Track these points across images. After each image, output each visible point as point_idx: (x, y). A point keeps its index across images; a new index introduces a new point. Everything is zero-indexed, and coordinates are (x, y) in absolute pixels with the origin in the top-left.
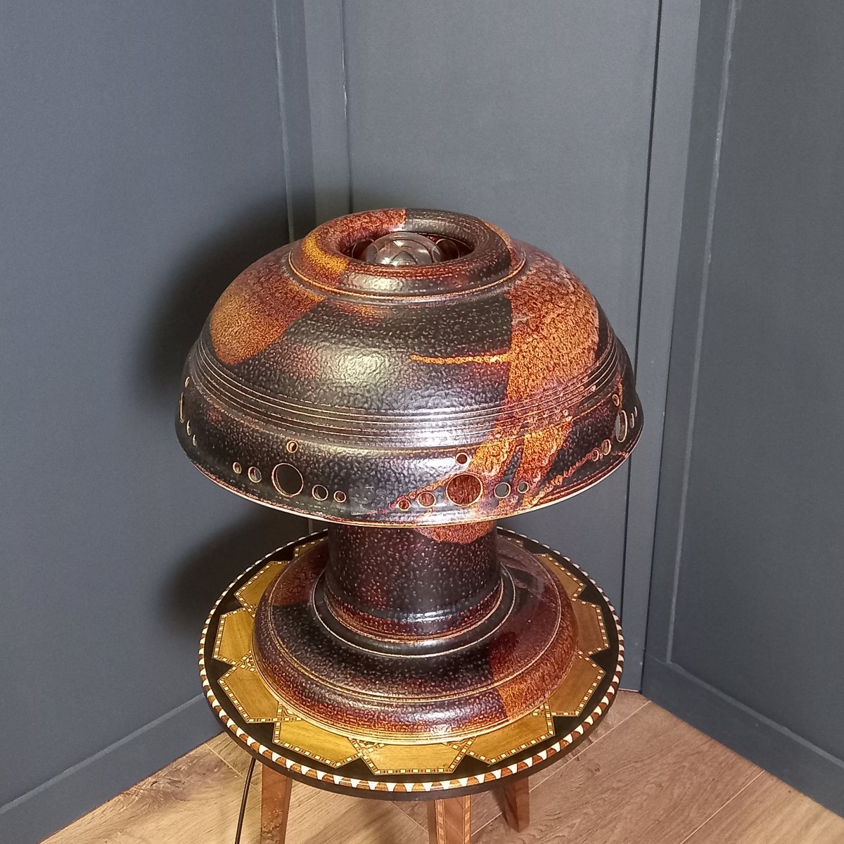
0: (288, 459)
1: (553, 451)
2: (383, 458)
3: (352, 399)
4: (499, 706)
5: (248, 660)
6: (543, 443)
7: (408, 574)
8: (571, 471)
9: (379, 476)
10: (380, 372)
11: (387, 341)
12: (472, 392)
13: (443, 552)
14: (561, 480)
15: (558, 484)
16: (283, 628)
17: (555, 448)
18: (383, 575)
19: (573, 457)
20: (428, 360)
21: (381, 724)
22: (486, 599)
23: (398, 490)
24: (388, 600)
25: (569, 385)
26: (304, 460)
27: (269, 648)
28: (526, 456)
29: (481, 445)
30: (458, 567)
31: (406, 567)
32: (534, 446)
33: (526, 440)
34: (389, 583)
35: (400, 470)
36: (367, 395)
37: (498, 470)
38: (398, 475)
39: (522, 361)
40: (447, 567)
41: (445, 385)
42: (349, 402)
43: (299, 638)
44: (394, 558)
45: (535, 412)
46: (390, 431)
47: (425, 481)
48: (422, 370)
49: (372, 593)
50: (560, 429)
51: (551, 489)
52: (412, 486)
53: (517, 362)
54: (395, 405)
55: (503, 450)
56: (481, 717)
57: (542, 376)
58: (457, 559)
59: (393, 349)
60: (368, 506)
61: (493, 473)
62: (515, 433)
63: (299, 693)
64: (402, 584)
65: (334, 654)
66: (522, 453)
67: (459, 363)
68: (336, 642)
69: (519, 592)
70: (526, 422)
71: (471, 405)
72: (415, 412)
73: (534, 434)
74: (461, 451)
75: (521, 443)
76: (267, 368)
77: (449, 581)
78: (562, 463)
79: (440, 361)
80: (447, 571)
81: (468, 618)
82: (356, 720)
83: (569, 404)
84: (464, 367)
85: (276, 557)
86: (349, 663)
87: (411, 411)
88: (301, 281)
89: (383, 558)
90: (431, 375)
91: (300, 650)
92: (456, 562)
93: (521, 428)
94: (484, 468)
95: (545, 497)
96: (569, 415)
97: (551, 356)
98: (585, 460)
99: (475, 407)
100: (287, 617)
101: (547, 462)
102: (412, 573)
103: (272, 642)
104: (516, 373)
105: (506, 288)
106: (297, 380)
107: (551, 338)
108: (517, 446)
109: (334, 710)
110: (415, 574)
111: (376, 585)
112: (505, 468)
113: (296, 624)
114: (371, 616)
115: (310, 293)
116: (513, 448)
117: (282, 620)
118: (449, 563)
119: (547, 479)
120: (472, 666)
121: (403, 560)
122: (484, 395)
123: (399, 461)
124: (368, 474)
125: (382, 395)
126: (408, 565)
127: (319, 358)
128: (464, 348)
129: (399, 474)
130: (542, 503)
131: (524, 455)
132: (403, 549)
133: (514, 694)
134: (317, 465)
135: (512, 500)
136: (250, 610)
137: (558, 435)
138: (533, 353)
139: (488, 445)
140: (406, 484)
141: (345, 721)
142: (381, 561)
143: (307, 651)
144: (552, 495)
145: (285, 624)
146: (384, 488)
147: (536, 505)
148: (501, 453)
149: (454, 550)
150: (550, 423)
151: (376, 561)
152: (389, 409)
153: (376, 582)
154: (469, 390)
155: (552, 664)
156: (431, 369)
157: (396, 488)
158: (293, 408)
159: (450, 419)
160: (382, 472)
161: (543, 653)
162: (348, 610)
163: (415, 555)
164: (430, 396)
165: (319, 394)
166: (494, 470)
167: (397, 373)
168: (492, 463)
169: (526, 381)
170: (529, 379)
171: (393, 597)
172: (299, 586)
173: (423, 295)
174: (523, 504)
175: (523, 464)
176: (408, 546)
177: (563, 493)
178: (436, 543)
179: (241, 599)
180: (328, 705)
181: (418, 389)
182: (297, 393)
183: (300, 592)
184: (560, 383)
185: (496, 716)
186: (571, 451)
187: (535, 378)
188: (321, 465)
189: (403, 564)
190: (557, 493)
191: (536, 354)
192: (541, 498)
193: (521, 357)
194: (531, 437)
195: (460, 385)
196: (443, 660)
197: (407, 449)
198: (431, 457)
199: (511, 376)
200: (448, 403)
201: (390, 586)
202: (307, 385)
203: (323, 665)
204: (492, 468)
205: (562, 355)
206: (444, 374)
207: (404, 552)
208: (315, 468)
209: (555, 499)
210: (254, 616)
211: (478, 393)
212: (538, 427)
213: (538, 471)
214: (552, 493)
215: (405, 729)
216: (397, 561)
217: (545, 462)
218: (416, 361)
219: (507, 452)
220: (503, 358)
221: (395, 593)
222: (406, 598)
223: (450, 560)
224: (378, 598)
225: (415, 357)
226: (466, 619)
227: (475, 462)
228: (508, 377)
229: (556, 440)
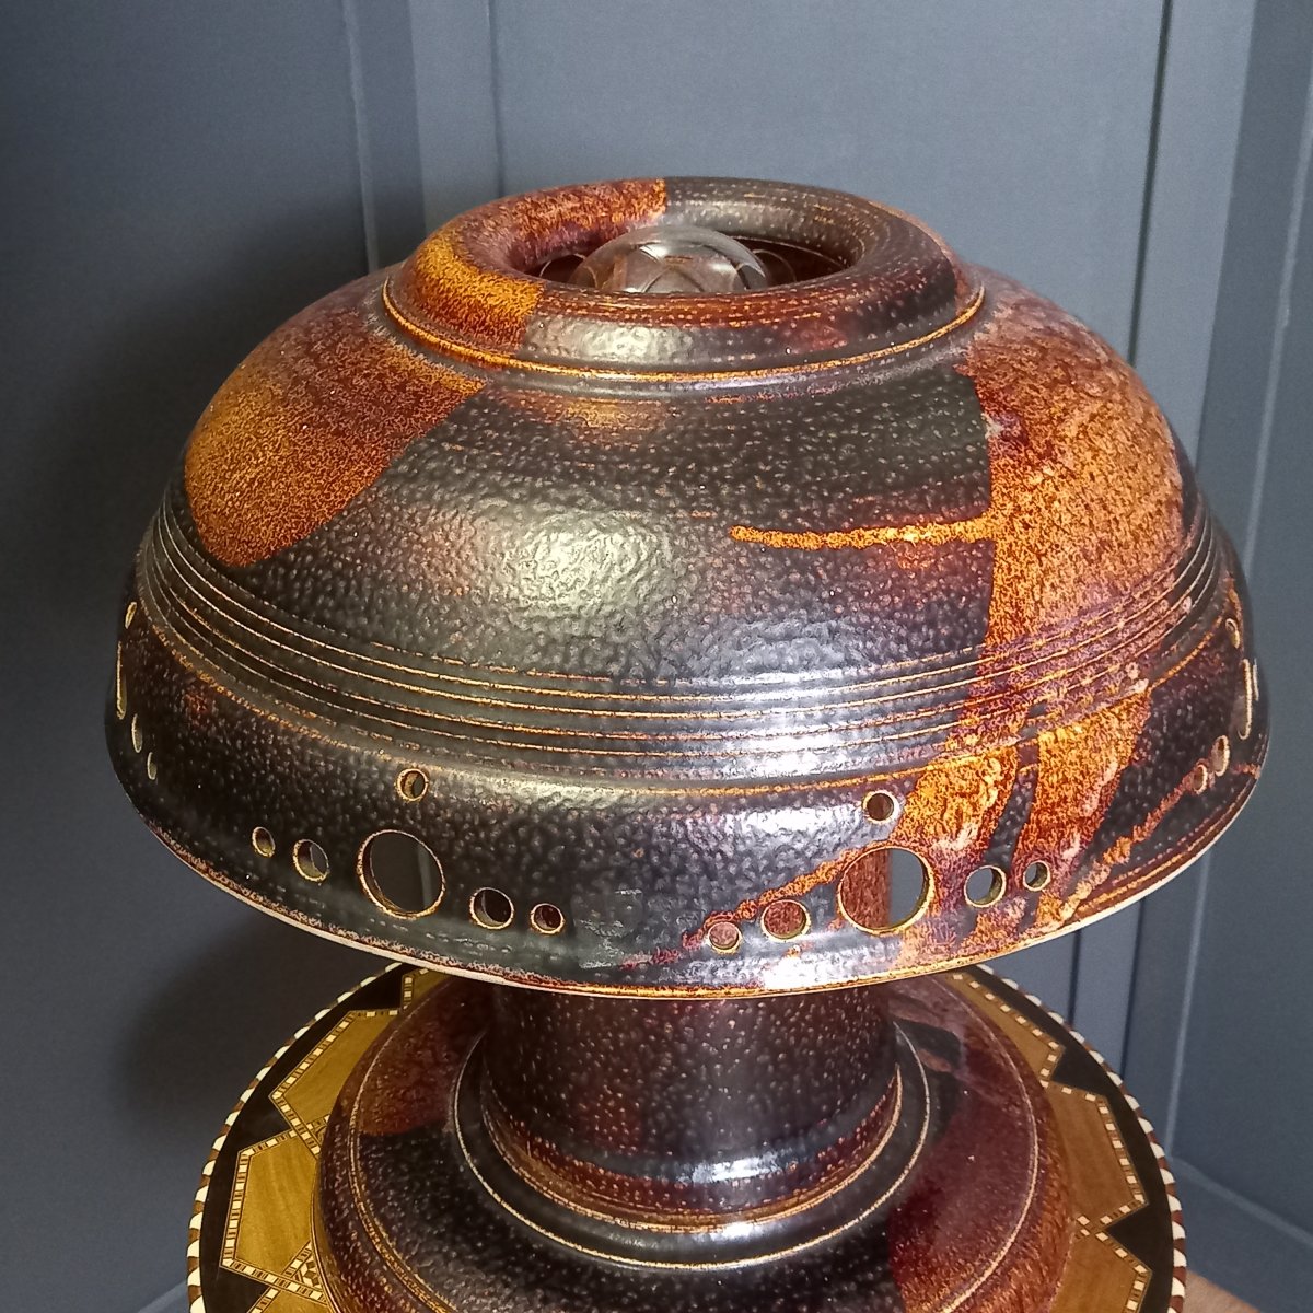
0: (401, 817)
1: (1110, 774)
2: (665, 810)
3: (574, 651)
5: (304, 1270)
6: (1086, 753)
7: (694, 1071)
8: (1151, 824)
9: (655, 859)
10: (649, 576)
11: (663, 491)
12: (901, 623)
13: (780, 1015)
14: (1127, 849)
15: (1121, 860)
16: (386, 1196)
17: (1114, 766)
18: (633, 1075)
19: (1155, 787)
20: (777, 540)
22: (873, 1114)
23: (707, 896)
24: (646, 1132)
25: (1137, 596)
26: (448, 821)
27: (356, 1248)
28: (1044, 791)
29: (930, 768)
30: (813, 1047)
31: (690, 1054)
32: (1063, 763)
33: (1043, 748)
34: (647, 1093)
35: (713, 844)
36: (615, 638)
37: (975, 833)
38: (706, 856)
39: (1023, 537)
40: (788, 1050)
41: (827, 605)
42: (566, 658)
43: (428, 1222)
44: (661, 1036)
45: (1060, 673)
46: (681, 736)
47: (782, 870)
48: (763, 567)
49: (604, 1116)
50: (1124, 716)
51: (1104, 876)
52: (747, 885)
53: (1010, 539)
54: (693, 664)
55: (986, 778)
57: (1074, 575)
58: (810, 1030)
59: (681, 514)
60: (626, 942)
61: (962, 842)
62: (1014, 728)
64: (680, 1094)
65: (515, 1264)
66: (1035, 784)
67: (861, 545)
68: (517, 1232)
69: (936, 1082)
70: (1040, 699)
71: (898, 659)
72: (751, 681)
73: (1061, 733)
74: (876, 785)
75: (1029, 755)
76: (339, 574)
77: (792, 1082)
78: (1129, 806)
79: (810, 541)
80: (790, 1059)
81: (835, 1163)
83: (1139, 648)
84: (875, 557)
85: (363, 1000)
86: (553, 1289)
87: (738, 681)
88: (418, 343)
89: (633, 1034)
90: (788, 583)
91: (430, 1253)
92: (807, 1034)
93: (1028, 716)
94: (939, 830)
95: (1090, 898)
96: (1141, 677)
97: (1091, 522)
98: (1179, 792)
99: (910, 663)
100: (395, 1168)
101: (1095, 804)
102: (704, 1068)
103: (362, 1232)
104: (1009, 570)
105: (955, 351)
106: (421, 601)
107: (1086, 475)
108: (1021, 766)
110: (710, 1071)
111: (614, 1097)
112: (992, 826)
113: (418, 1185)
114: (601, 1171)
115: (443, 372)
116: (1013, 773)
117: (385, 1175)
118: (792, 1040)
119: (1095, 849)
120: (853, 1286)
121: (682, 1040)
122: (931, 633)
123: (708, 818)
124: (626, 855)
125: (658, 637)
126: (693, 1048)
127: (478, 541)
128: (871, 505)
129: (712, 853)
130: (1084, 915)
131: (1039, 789)
134: (482, 835)
135: (1010, 911)
136: (306, 1136)
137: (1120, 730)
138: (1046, 514)
139: (947, 765)
140: (731, 879)
142: (628, 1044)
143: (447, 1258)
144: (1108, 892)
145: (392, 1186)
146: (670, 892)
147: (1067, 923)
148: (982, 786)
149: (805, 1011)
150: (1097, 700)
151: (615, 1041)
152: (679, 677)
153: (615, 1090)
154: (891, 616)
155: (1035, 1265)
156: (788, 563)
157: (702, 890)
158: (409, 678)
159: (843, 698)
160: (663, 849)
161: (1012, 1239)
162: (544, 1152)
163: (712, 1025)
164: (788, 637)
165: (481, 639)
166: (963, 834)
167: (695, 577)
168: (959, 814)
169: (1037, 589)
170: (1043, 585)
171: (657, 1124)
172: (419, 1083)
173: (747, 367)
174: (1039, 922)
175: (1038, 813)
177: (1133, 885)
179: (286, 1108)
181: (755, 619)
182: (421, 638)
183: (423, 1099)
184: (1115, 592)
186: (1150, 772)
187: (1057, 581)
188: (494, 834)
189: (683, 1047)
190: (1121, 884)
191: (1056, 519)
192: (1083, 902)
193: (1018, 526)
194: (1056, 741)
195: (867, 606)
196: (781, 1273)
197: (731, 784)
198: (797, 805)
199: (1000, 578)
200: (840, 657)
201: (650, 1100)
202: (448, 618)
203: (491, 1295)
204: (959, 828)
205: (1115, 519)
206: (825, 576)
207: (683, 1021)
208: (478, 842)
209: (1116, 900)
210: (316, 1150)
211: (915, 627)
212: (1070, 711)
213: (1075, 830)
214: (1107, 886)
216: (668, 1043)
217: (1091, 806)
218: (746, 542)
219: (996, 784)
220: (974, 529)
221: (662, 1117)
222: (687, 1126)
223: (794, 1034)
224: (621, 1128)
225: (741, 533)
226: (829, 1167)
227: (915, 813)
228: (991, 580)
229: (1117, 744)
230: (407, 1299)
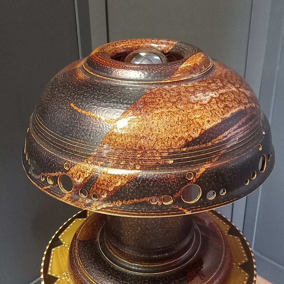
1: (118, 185)
8: (130, 202)
14: (120, 204)
15: (118, 205)
17: (119, 183)
19: (133, 194)
25: (148, 152)
28: (99, 180)
29: (79, 164)
32: (106, 176)
33: (103, 171)
37: (82, 181)
38: (43, 161)
45: (115, 158)
47: (51, 170)
51: (111, 206)
52: (46, 169)
55: (88, 171)
60: (34, 171)
62: (99, 165)
66: (97, 177)
70: (108, 161)
71: (81, 139)
74: (68, 162)
78: (123, 195)
83: (142, 163)
94: (76, 176)
95: (106, 208)
96: (140, 169)
98: (142, 200)
99: (83, 141)
101: (112, 189)
108: (96, 172)
112: (86, 181)
116: (93, 173)
119: (110, 199)
124: (36, 155)
130: (103, 211)
135: (87, 201)
137: (125, 177)
139: (82, 165)
144: (111, 210)
146: (38, 165)
147: (98, 210)
148: (86, 172)
150: (123, 169)
157: (42, 167)
160: (39, 156)
166: (80, 180)
168: (80, 175)
174: (92, 207)
175: (97, 184)
177: (119, 212)
184: (141, 149)
186: (131, 190)
190: (114, 210)
192: (103, 208)
194: (107, 171)
204: (79, 178)
209: (112, 212)
212: (115, 167)
213: (106, 192)
214: (111, 208)
217: (111, 189)
219: (89, 173)
227: (72, 171)
228: (107, 132)
229: (122, 179)
230: (83, 275)
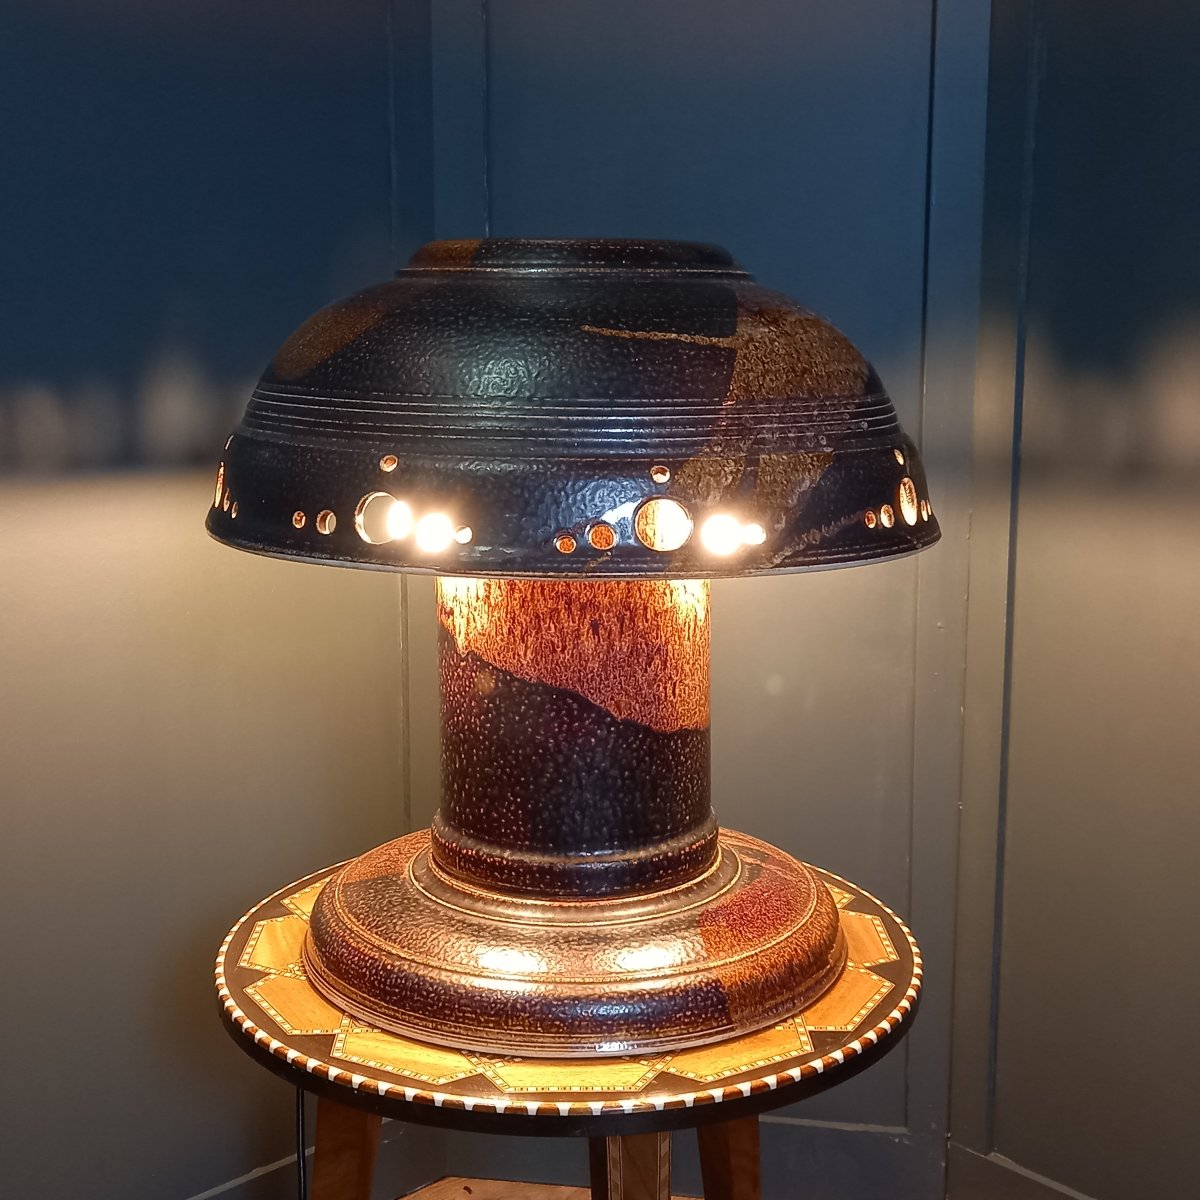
0: (381, 483)
1: (804, 487)
3: (486, 383)
4: (717, 997)
5: (296, 968)
6: (789, 470)
7: (568, 778)
8: (834, 528)
9: (527, 496)
10: (532, 345)
11: (543, 310)
12: (676, 379)
13: (626, 740)
14: (818, 537)
15: (814, 542)
16: (358, 904)
17: (807, 483)
18: (527, 782)
19: (836, 506)
20: (607, 332)
21: (518, 1017)
23: (556, 519)
24: (535, 827)
25: (827, 404)
26: (407, 480)
27: (334, 930)
28: (762, 483)
29: (691, 459)
30: (649, 773)
31: (565, 764)
32: (774, 471)
33: (761, 460)
34: (536, 796)
35: (560, 487)
36: (510, 376)
37: (717, 498)
38: (556, 494)
39: (754, 353)
40: (632, 770)
41: (633, 366)
43: (385, 911)
44: (545, 749)
45: (774, 426)
46: (546, 429)
48: (597, 344)
50: (815, 459)
51: (802, 547)
52: (579, 511)
53: (746, 351)
54: (556, 391)
55: (726, 469)
56: (688, 1013)
57: (785, 378)
58: (647, 759)
59: (553, 319)
60: (507, 546)
61: (710, 502)
62: (744, 447)
63: (380, 982)
64: (558, 796)
66: (755, 478)
67: (656, 338)
70: (761, 436)
71: (674, 397)
72: (587, 402)
73: (773, 456)
74: (658, 463)
75: (753, 463)
76: (356, 363)
77: (634, 797)
78: (818, 511)
79: (626, 334)
80: (632, 777)
82: (476, 1013)
83: (827, 430)
84: (664, 346)
87: (580, 401)
89: (528, 749)
90: (612, 352)
91: (384, 924)
92: (644, 761)
93: (753, 444)
94: (696, 492)
95: (792, 556)
96: (828, 445)
97: (798, 358)
98: (854, 519)
99: (680, 400)
100: (366, 892)
101: (795, 501)
102: (574, 776)
103: (338, 921)
104: (744, 366)
106: (400, 368)
107: (798, 338)
108: (747, 467)
109: (439, 1000)
110: (579, 779)
111: (515, 802)
113: (379, 897)
114: (505, 862)
116: (742, 469)
117: (358, 896)
118: (634, 763)
119: (796, 529)
121: (560, 752)
122: (694, 387)
123: (560, 473)
124: (510, 493)
125: (537, 377)
126: (568, 759)
128: (663, 322)
129: (560, 492)
130: (788, 566)
131: (758, 482)
132: (560, 731)
133: (742, 983)
137: (812, 465)
138: (769, 346)
139: (702, 459)
140: (570, 508)
141: (457, 1017)
142: (525, 757)
144: (804, 557)
145: (362, 899)
146: (533, 514)
147: (777, 566)
148: (723, 472)
149: (643, 741)
150: (798, 448)
151: (516, 757)
152: (546, 398)
153: (516, 796)
154: (670, 375)
156: (612, 343)
157: (552, 514)
158: (393, 408)
159: (640, 415)
160: (532, 488)
163: (580, 741)
164: (610, 379)
165: (434, 382)
166: (711, 497)
167: (558, 347)
168: (709, 486)
169: (761, 378)
170: (765, 378)
171: (543, 821)
172: (388, 860)
173: (600, 267)
175: (757, 496)
176: (570, 725)
177: (821, 559)
178: (614, 721)
179: (291, 906)
180: (429, 993)
181: (591, 369)
182: (400, 386)
183: (388, 866)
184: (813, 396)
185: (713, 1016)
186: (833, 496)
187: (774, 378)
189: (561, 759)
190: (813, 555)
191: (776, 350)
192: (787, 557)
194: (770, 459)
195: (657, 368)
197: (573, 456)
198: (611, 468)
199: (738, 368)
200: (638, 392)
201: (537, 803)
202: (415, 374)
204: (708, 494)
205: (815, 363)
206: (633, 351)
207: (561, 736)
209: (810, 563)
211: (685, 383)
212: (781, 449)
213: (782, 513)
214: (803, 553)
215: (559, 1027)
216: (551, 754)
217: (792, 502)
218: (588, 332)
219: (731, 472)
220: (723, 342)
221: (546, 815)
222: (563, 823)
223: (637, 758)
224: (518, 826)
225: (587, 328)
226: (661, 872)
227: (681, 481)
228: (732, 367)
229: (809, 471)
